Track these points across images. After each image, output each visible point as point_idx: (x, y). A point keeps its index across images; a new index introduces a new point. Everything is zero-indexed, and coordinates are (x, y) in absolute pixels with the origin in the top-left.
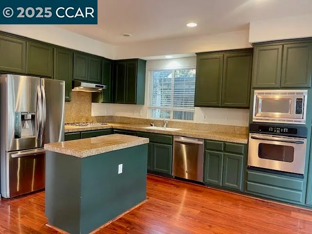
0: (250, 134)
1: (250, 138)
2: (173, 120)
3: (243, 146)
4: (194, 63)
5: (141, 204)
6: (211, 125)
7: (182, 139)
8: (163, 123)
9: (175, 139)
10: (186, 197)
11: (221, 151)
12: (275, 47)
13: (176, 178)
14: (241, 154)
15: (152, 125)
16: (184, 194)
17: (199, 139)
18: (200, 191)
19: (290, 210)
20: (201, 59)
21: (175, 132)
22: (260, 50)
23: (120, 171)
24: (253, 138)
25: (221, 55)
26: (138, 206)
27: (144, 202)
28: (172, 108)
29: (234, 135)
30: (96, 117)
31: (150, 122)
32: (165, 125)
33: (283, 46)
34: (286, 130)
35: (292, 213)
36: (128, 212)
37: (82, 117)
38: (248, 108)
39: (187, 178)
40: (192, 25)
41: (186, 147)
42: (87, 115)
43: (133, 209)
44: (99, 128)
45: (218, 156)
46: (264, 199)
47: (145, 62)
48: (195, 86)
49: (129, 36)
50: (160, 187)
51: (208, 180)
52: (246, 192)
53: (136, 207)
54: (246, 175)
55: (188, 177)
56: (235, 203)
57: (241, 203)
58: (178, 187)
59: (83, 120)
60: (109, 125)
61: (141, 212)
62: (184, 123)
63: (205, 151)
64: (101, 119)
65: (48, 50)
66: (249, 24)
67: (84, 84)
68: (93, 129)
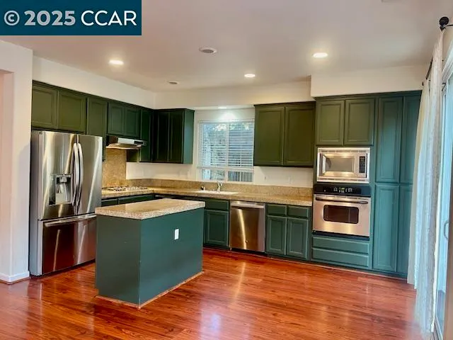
0: (315, 195)
1: (315, 200)
2: (229, 182)
3: (308, 208)
4: (252, 116)
5: (197, 276)
6: (273, 187)
7: (239, 203)
8: (216, 186)
9: (232, 204)
10: (246, 268)
11: (284, 216)
12: (337, 102)
13: (233, 249)
14: (306, 218)
15: (203, 189)
16: (243, 266)
17: (259, 203)
18: (262, 263)
19: (357, 276)
20: (261, 112)
21: (232, 196)
22: (322, 105)
23: (177, 237)
24: (317, 199)
25: (282, 108)
26: (195, 277)
27: (200, 274)
28: (226, 168)
29: (299, 197)
30: (132, 180)
31: (200, 186)
32: (219, 188)
33: (345, 101)
34: (350, 190)
35: (359, 278)
36: (184, 283)
37: (115, 179)
38: (312, 167)
39: (245, 248)
40: (250, 76)
41: (243, 212)
42: (121, 178)
43: (189, 280)
44: (139, 193)
45: (282, 222)
46: (331, 266)
47: (193, 112)
48: (253, 142)
49: (176, 83)
50: (215, 260)
51: (270, 249)
52: (312, 260)
53: (192, 278)
54: (312, 241)
55: (247, 247)
56: (301, 271)
57: (306, 271)
58: (236, 259)
59: (117, 184)
60: (150, 190)
61: (198, 283)
62: (241, 185)
63: (266, 216)
64: (137, 182)
65: (80, 100)
66: (310, 76)
67: (121, 140)
68: (131, 194)
